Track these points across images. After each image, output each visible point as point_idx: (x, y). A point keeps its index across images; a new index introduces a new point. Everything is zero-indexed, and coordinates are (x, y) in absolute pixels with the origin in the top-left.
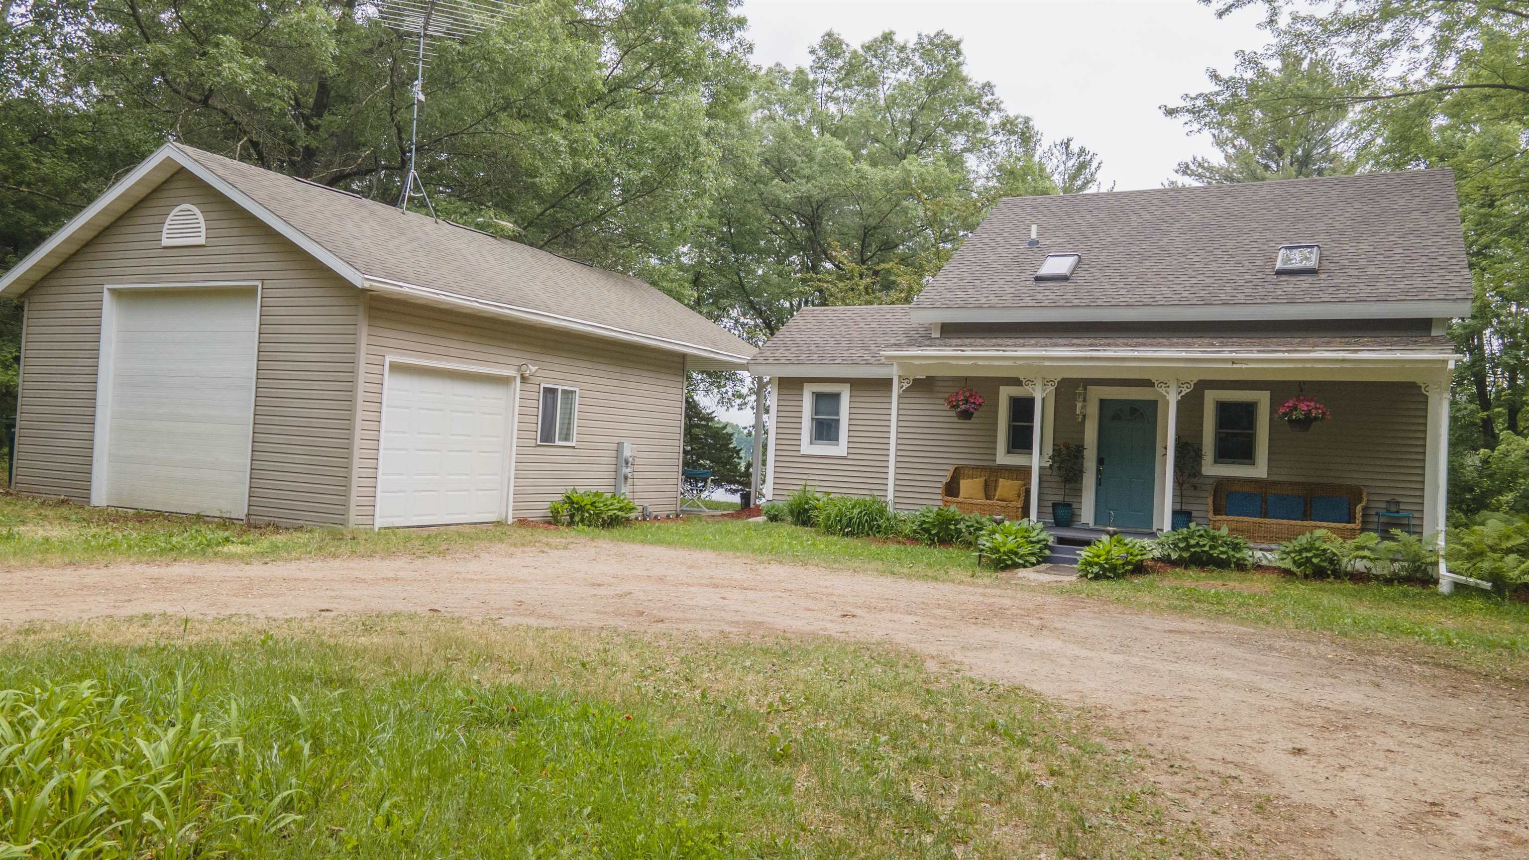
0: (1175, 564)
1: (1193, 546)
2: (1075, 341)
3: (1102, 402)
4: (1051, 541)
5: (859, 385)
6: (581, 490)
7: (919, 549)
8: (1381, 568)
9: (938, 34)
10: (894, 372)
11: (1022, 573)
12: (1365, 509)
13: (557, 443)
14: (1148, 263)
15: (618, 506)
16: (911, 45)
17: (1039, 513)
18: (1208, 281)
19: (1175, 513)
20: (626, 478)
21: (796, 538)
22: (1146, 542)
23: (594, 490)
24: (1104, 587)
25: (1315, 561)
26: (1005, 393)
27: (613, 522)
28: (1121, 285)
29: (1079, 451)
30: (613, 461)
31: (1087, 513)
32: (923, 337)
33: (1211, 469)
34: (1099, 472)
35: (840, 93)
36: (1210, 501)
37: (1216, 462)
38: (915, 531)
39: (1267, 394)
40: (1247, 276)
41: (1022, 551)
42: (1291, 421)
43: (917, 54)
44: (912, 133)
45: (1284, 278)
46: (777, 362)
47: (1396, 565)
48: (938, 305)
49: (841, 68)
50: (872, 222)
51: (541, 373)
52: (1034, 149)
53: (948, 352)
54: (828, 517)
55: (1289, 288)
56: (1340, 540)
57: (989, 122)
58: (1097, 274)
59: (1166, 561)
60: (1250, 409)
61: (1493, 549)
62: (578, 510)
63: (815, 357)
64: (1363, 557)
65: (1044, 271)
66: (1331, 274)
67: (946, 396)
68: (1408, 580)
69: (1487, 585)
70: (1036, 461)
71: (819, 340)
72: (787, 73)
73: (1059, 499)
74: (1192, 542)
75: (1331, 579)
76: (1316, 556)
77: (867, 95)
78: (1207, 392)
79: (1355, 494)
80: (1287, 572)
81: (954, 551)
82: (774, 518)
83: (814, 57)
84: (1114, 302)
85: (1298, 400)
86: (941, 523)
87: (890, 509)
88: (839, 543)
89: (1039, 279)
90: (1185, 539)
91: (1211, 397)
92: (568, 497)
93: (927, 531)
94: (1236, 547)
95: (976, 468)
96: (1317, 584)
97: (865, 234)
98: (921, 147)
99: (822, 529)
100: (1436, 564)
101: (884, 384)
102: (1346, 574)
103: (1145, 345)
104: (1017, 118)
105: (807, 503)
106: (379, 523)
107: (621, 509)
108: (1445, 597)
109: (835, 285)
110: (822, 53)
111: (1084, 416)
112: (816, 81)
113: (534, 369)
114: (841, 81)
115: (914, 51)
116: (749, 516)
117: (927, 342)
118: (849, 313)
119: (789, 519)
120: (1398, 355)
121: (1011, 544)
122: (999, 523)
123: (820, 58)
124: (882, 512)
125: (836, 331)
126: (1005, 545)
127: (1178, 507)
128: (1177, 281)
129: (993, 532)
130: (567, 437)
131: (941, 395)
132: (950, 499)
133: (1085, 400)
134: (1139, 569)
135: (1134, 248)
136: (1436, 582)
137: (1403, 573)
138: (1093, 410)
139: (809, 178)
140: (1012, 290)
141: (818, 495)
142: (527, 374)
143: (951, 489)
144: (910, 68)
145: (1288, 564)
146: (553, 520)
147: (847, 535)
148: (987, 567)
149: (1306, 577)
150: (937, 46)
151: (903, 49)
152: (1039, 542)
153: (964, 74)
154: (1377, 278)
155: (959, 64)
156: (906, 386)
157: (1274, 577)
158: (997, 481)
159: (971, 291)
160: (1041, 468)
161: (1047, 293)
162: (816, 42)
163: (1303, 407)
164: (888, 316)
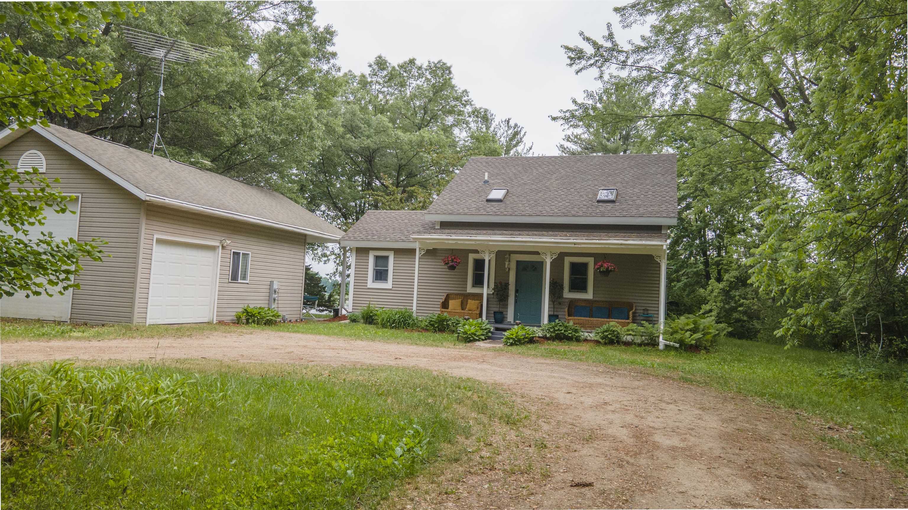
0: (548, 339)
1: (557, 330)
2: (505, 232)
3: (517, 262)
4: (492, 329)
5: (398, 252)
6: (252, 306)
7: (428, 334)
8: (638, 340)
9: (439, 62)
10: (417, 246)
11: (477, 343)
12: (634, 313)
13: (239, 281)
14: (540, 195)
15: (272, 314)
16: (424, 66)
17: (487, 317)
18: (567, 204)
19: (550, 316)
20: (274, 300)
21: (367, 330)
22: (535, 328)
23: (259, 306)
24: (514, 349)
25: (609, 336)
26: (472, 257)
27: (269, 323)
28: (526, 205)
29: (506, 286)
30: (268, 291)
31: (510, 316)
32: (431, 228)
33: (568, 295)
34: (516, 296)
35: (386, 89)
36: (566, 310)
37: (570, 291)
38: (427, 326)
39: (592, 259)
40: (584, 203)
41: (478, 334)
42: (600, 271)
43: (428, 72)
44: (425, 114)
45: (600, 204)
46: (355, 239)
47: (643, 338)
48: (439, 212)
49: (386, 76)
50: (403, 162)
51: (232, 244)
52: (491, 124)
53: (444, 237)
54: (383, 319)
55: (602, 209)
56: (620, 327)
57: (466, 110)
58: (516, 199)
59: (545, 338)
60: (585, 266)
61: (682, 330)
62: (251, 316)
63: (376, 237)
64: (630, 335)
65: (491, 197)
66: (621, 203)
67: (443, 258)
68: (648, 345)
69: (677, 345)
70: (485, 291)
71: (378, 229)
72: (355, 77)
73: (497, 310)
74: (556, 328)
75: (616, 345)
76: (610, 334)
77: (400, 91)
78: (566, 258)
79: (630, 306)
80: (597, 342)
81: (445, 335)
82: (354, 321)
83: (371, 69)
84: (523, 214)
85: (604, 262)
86: (440, 321)
87: (414, 315)
88: (388, 332)
89: (488, 201)
90: (553, 327)
91: (568, 260)
92: (245, 310)
93: (433, 325)
94: (576, 331)
95: (457, 294)
96: (610, 347)
97: (400, 168)
98: (429, 122)
99: (380, 326)
100: (658, 337)
101: (411, 252)
102: (623, 342)
103: (536, 235)
104: (481, 108)
105: (371, 312)
106: (149, 321)
107: (273, 316)
108: (661, 351)
109: (384, 198)
110: (375, 67)
111: (509, 269)
112: (372, 82)
113: (228, 242)
114: (386, 82)
115: (426, 70)
116: (340, 320)
117: (433, 231)
118: (393, 214)
119: (362, 321)
120: (644, 242)
121: (473, 330)
122: (467, 320)
123: (374, 70)
124: (410, 316)
125: (386, 224)
126: (470, 330)
127: (552, 313)
128: (553, 204)
129: (464, 325)
130: (244, 278)
131: (441, 258)
132: (444, 310)
133: (509, 261)
134: (532, 341)
135: (534, 186)
136: (658, 345)
137: (646, 342)
138: (513, 266)
139: (368, 137)
140: (475, 206)
141: (377, 309)
142: (225, 244)
143: (445, 305)
144: (424, 79)
145: (598, 338)
146: (237, 321)
147: (393, 328)
148: (462, 341)
149: (605, 344)
150: (439, 68)
151: (420, 68)
152: (486, 329)
153: (453, 83)
154: (639, 206)
155: (450, 79)
156: (423, 253)
157: (592, 344)
158: (467, 301)
159: (455, 206)
160: (488, 294)
161: (492, 208)
162: (372, 60)
163: (605, 265)
164: (414, 216)
